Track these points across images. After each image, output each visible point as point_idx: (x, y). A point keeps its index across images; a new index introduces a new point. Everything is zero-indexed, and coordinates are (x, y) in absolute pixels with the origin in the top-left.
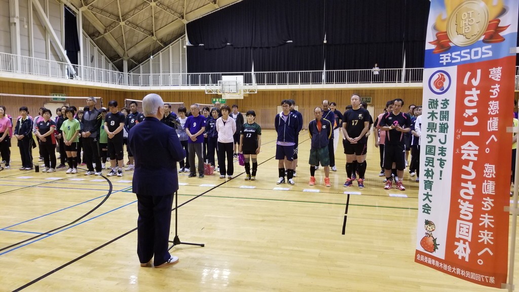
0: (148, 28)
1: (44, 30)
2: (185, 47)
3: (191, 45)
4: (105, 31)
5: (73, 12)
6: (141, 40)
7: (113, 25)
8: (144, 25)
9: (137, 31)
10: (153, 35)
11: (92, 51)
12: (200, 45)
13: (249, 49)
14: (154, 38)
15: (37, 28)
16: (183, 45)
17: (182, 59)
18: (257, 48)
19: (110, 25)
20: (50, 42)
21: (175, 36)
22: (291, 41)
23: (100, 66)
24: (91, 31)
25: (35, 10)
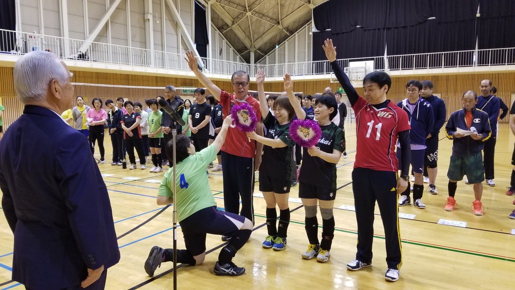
0: (275, 17)
1: (176, 25)
2: (311, 33)
3: (317, 31)
4: (233, 24)
5: (203, 6)
6: (267, 29)
7: (240, 17)
8: (270, 14)
9: (263, 21)
10: (278, 23)
11: (221, 44)
12: (327, 30)
13: (382, 30)
14: (280, 27)
15: (169, 23)
16: (309, 32)
17: (308, 47)
18: (391, 28)
19: (237, 17)
20: (181, 36)
21: (301, 23)
22: (434, 18)
23: (228, 59)
24: (220, 24)
25: (167, 6)
